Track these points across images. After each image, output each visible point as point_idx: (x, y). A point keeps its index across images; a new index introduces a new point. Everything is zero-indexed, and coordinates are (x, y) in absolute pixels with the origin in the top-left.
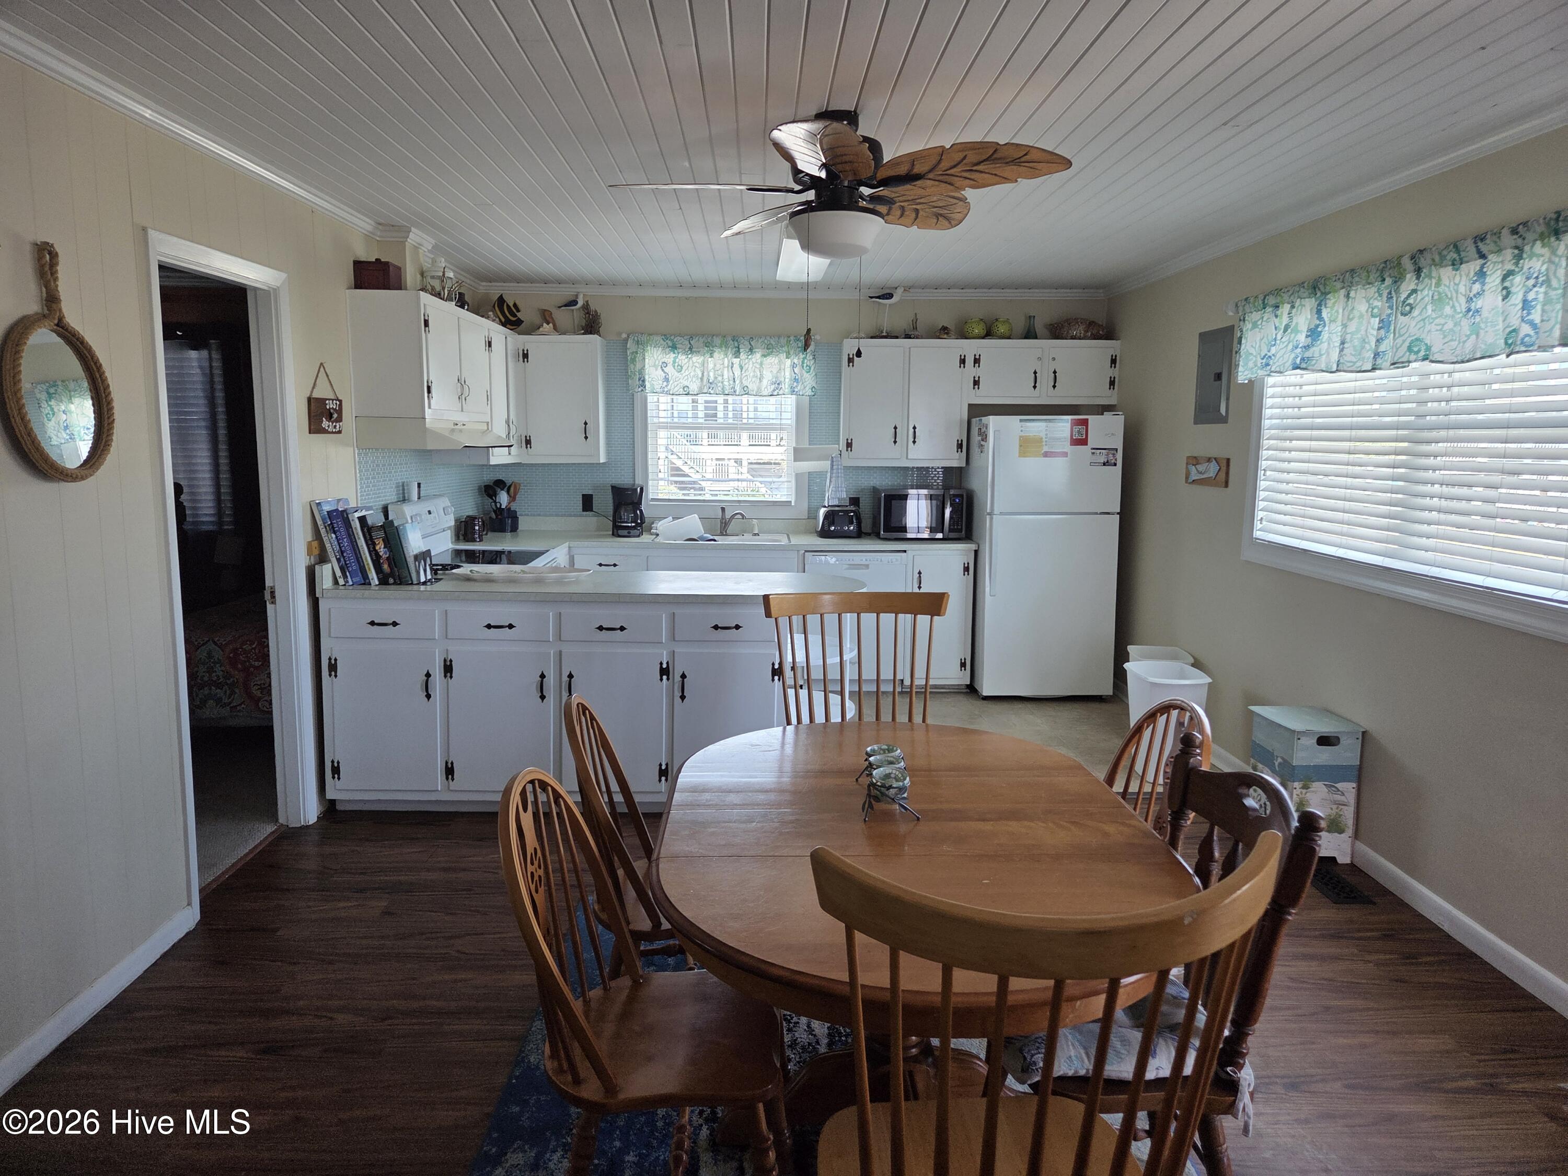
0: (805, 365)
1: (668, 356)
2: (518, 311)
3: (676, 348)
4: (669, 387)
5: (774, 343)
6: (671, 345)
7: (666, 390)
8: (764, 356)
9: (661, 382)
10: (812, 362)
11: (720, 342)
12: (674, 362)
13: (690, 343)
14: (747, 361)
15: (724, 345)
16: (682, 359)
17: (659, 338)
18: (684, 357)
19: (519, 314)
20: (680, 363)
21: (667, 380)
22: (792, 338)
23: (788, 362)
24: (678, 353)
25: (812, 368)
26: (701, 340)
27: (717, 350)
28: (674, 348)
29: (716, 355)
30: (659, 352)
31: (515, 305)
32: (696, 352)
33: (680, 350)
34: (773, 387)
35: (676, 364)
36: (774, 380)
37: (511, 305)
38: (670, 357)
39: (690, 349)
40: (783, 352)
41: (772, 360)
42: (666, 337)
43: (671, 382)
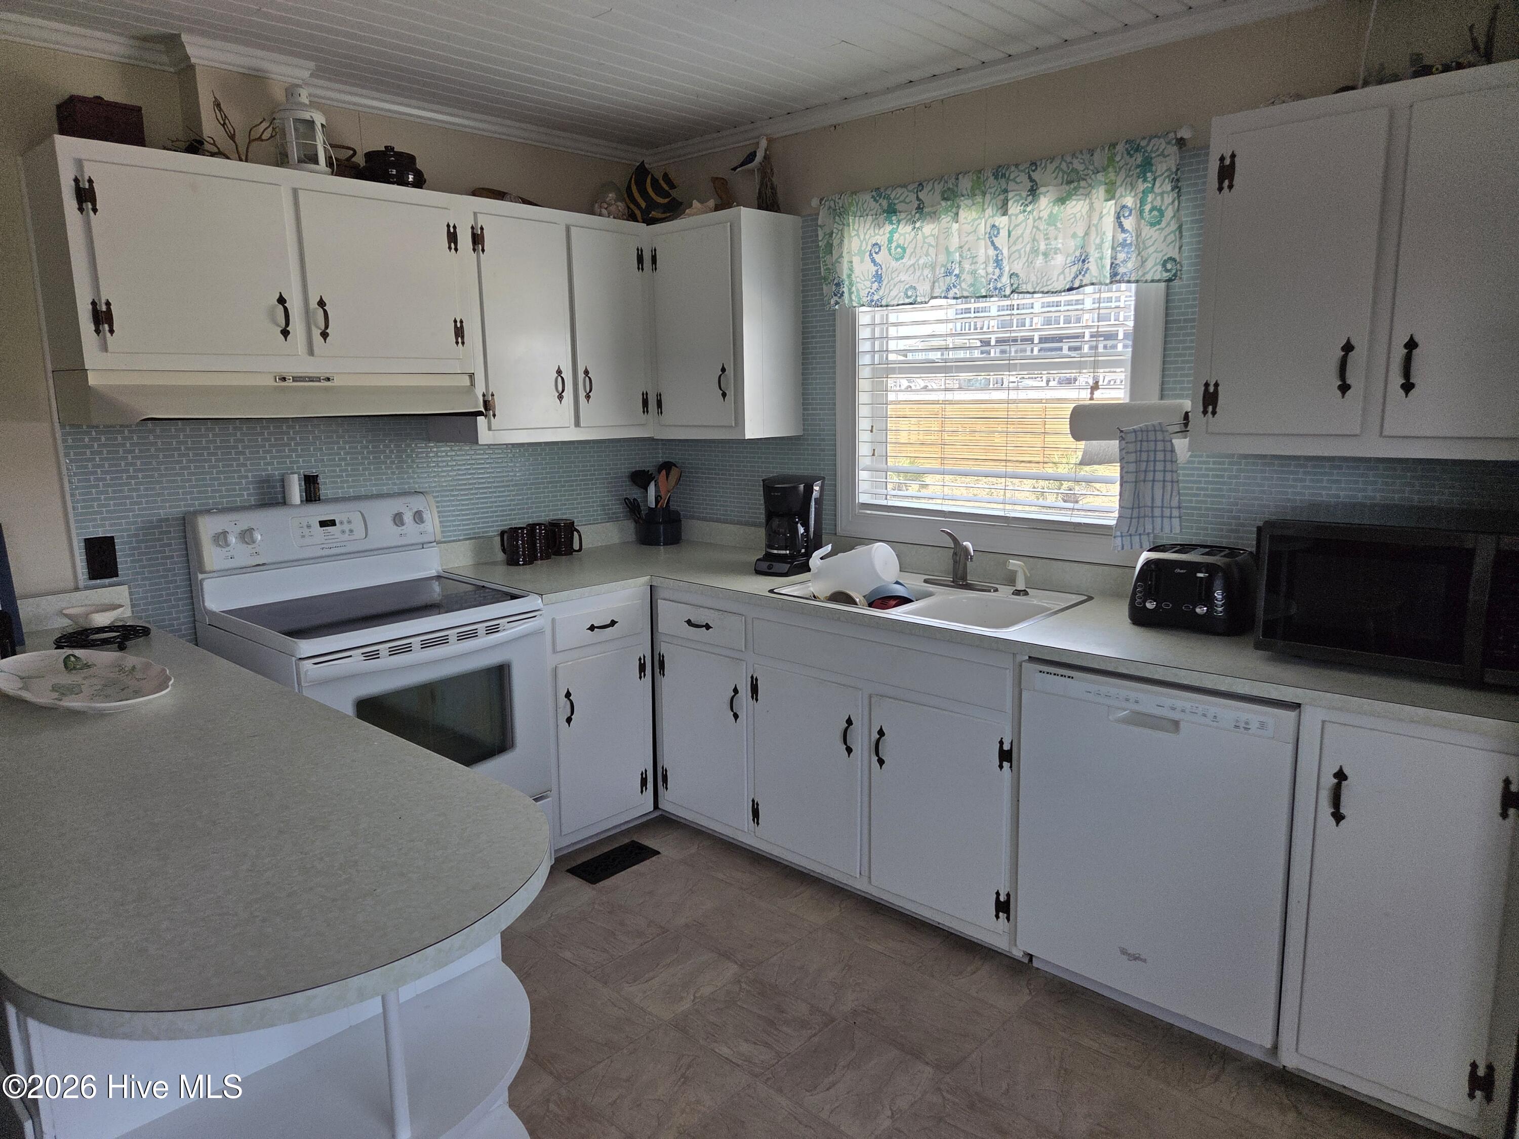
0: (1147, 208)
1: (882, 230)
2: (672, 186)
3: (894, 212)
4: (881, 293)
5: (1080, 167)
6: (885, 207)
7: (876, 297)
8: (1062, 201)
9: (868, 284)
10: (1168, 199)
11: (969, 187)
12: (890, 241)
13: (918, 198)
14: (1021, 217)
15: (978, 190)
16: (904, 232)
17: (867, 197)
18: (909, 228)
19: (674, 193)
20: (901, 242)
21: (878, 278)
22: (1120, 148)
23: (1110, 208)
24: (899, 222)
25: (1169, 213)
26: (938, 188)
27: (964, 202)
28: (891, 211)
29: (963, 214)
30: (867, 226)
31: (666, 177)
32: (929, 214)
33: (903, 215)
34: (1075, 269)
35: (894, 245)
36: (1078, 254)
37: (659, 176)
38: (881, 235)
39: (920, 209)
40: (1100, 183)
41: (1077, 207)
42: (878, 193)
43: (885, 283)
